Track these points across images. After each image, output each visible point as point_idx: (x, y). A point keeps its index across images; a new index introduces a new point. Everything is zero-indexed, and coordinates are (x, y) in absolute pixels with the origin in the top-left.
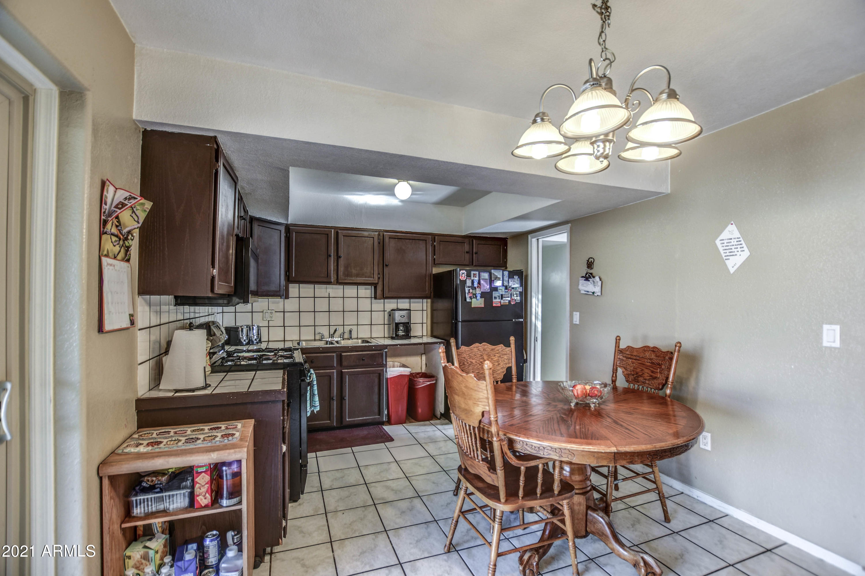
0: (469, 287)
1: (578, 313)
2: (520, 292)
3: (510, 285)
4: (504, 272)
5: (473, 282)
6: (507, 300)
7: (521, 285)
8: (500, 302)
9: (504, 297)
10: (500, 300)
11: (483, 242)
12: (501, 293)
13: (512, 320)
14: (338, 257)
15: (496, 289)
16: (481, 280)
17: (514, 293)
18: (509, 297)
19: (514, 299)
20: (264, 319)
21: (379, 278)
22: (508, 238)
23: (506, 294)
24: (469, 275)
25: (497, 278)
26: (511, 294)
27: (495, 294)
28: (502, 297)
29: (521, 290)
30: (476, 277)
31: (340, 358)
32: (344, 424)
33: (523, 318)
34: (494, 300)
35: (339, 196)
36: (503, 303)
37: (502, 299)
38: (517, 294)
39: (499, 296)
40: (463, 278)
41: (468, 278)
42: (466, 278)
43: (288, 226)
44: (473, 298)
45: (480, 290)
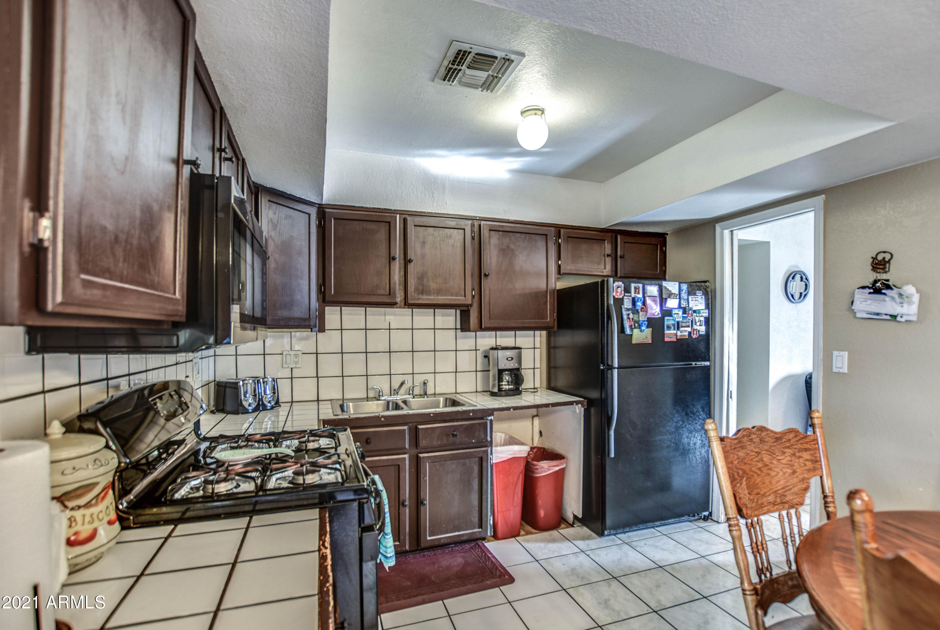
0: (628, 310)
1: (846, 354)
2: (705, 318)
3: (690, 306)
4: (681, 285)
5: (634, 302)
6: (685, 331)
7: (707, 307)
8: (676, 335)
9: (682, 327)
10: (675, 332)
11: (632, 240)
12: (677, 320)
14: (407, 262)
15: (668, 313)
16: (647, 299)
17: (697, 319)
18: (688, 326)
19: (696, 329)
20: (285, 366)
21: (473, 297)
22: (667, 234)
23: (685, 321)
24: (627, 290)
25: (671, 295)
26: (692, 322)
27: (668, 321)
28: (678, 326)
29: (707, 314)
30: (639, 293)
31: (415, 433)
32: (423, 545)
33: (709, 361)
34: (667, 332)
35: (408, 159)
36: (680, 336)
37: (678, 329)
38: (700, 321)
39: (674, 325)
40: (618, 294)
41: (626, 294)
42: (623, 295)
43: (322, 207)
44: (635, 328)
45: (646, 315)
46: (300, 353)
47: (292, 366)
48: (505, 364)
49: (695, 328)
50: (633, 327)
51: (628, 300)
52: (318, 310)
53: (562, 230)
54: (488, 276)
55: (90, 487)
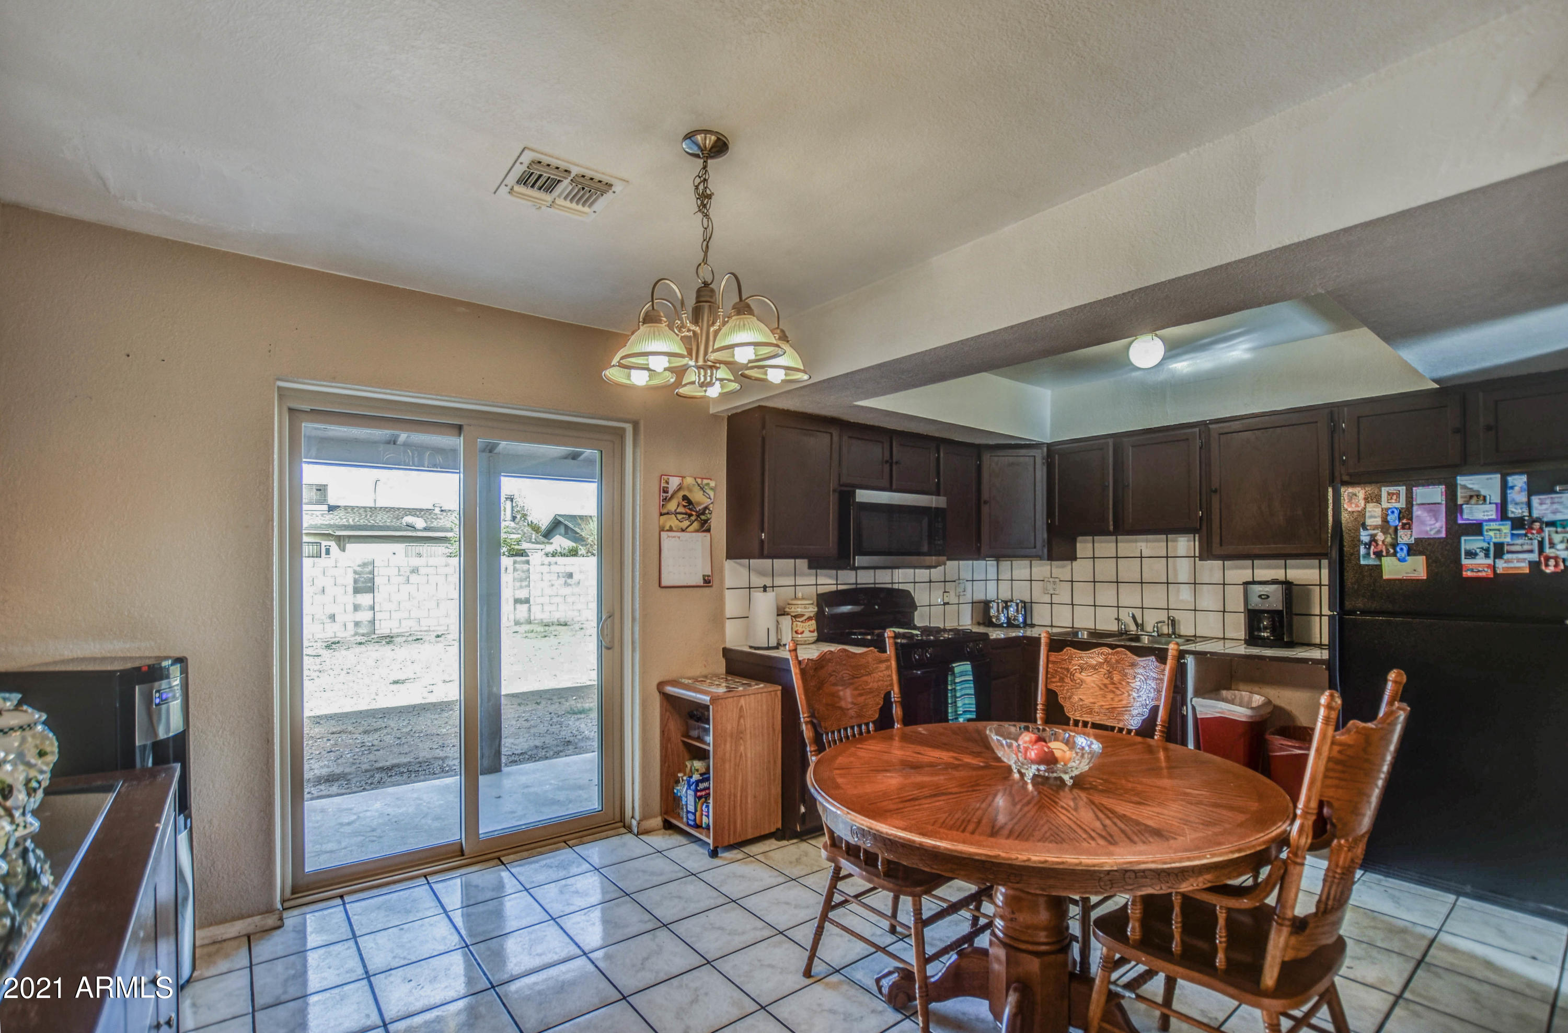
4: (1510, 478)
6: (1521, 560)
9: (1511, 552)
15: (1473, 529)
16: (1415, 507)
18: (1530, 551)
20: (1046, 591)
21: (1201, 518)
24: (1373, 498)
25: (1478, 497)
27: (1468, 543)
30: (1397, 500)
36: (1508, 569)
43: (1049, 446)
44: (1388, 554)
45: (1411, 535)
46: (1057, 580)
47: (1052, 592)
48: (1255, 603)
49: (1552, 555)
50: (1384, 553)
51: (1373, 513)
52: (1046, 540)
53: (1346, 409)
54: (1215, 491)
55: (802, 615)
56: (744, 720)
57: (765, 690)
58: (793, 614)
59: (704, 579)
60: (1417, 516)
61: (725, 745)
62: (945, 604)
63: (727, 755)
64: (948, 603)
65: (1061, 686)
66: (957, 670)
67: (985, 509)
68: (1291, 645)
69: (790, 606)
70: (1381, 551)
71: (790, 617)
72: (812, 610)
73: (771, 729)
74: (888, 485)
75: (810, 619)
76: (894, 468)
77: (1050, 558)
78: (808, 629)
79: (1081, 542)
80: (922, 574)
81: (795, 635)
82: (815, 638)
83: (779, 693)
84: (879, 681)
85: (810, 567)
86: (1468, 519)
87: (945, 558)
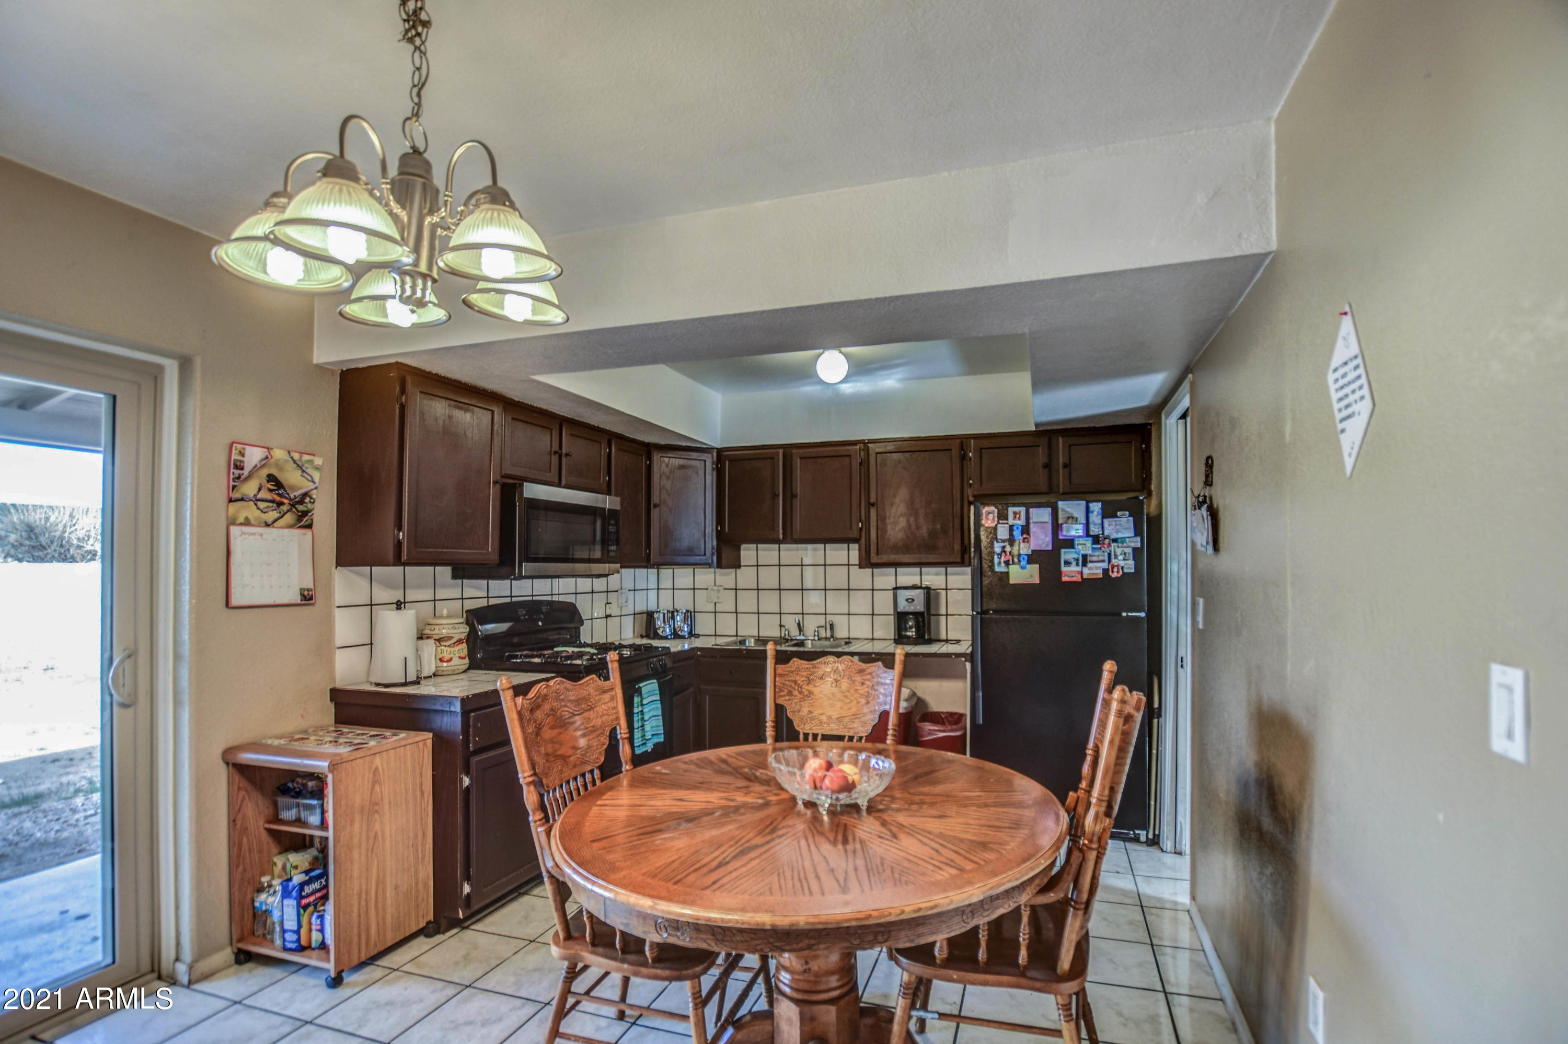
0: (1003, 541)
2: (1134, 549)
3: (1106, 533)
4: (1091, 505)
5: (1012, 530)
6: (1097, 568)
7: (1138, 532)
8: (1081, 573)
9: (1091, 562)
10: (1079, 569)
12: (1082, 552)
13: (1120, 615)
15: (1069, 543)
16: (1032, 526)
17: (1119, 551)
18: (1103, 561)
19: (1118, 566)
20: (710, 600)
22: (1150, 424)
23: (1097, 553)
24: (1003, 516)
25: (1072, 519)
26: (1109, 555)
27: (1066, 554)
28: (1085, 560)
29: (1139, 545)
30: (1019, 519)
33: (1143, 611)
34: (1064, 569)
36: (1088, 574)
37: (1084, 564)
38: (1125, 554)
39: (1077, 560)
40: (989, 522)
41: (1000, 521)
42: (996, 522)
43: (720, 451)
44: (1013, 563)
45: (1029, 547)
46: (721, 588)
47: (716, 601)
48: (903, 606)
49: (1116, 564)
50: (1011, 562)
51: (1003, 529)
52: (715, 547)
53: (972, 441)
54: (873, 505)
55: (450, 638)
56: (381, 788)
57: (410, 741)
58: (437, 637)
59: (302, 595)
60: (1034, 533)
61: (352, 825)
62: (607, 617)
63: (356, 840)
64: (610, 616)
65: (789, 700)
66: (644, 690)
67: (655, 513)
68: (930, 642)
69: (432, 627)
70: (1009, 561)
71: (432, 641)
72: (464, 630)
73: (418, 793)
74: (557, 481)
75: (460, 641)
76: (564, 459)
77: (719, 566)
78: (457, 655)
79: (744, 550)
80: (584, 584)
81: (440, 664)
82: (467, 666)
83: (429, 743)
84: (603, 715)
85: (454, 577)
86: (1065, 536)
87: (619, 565)
